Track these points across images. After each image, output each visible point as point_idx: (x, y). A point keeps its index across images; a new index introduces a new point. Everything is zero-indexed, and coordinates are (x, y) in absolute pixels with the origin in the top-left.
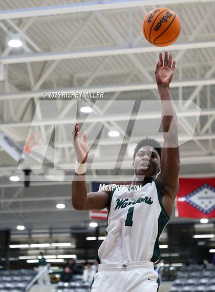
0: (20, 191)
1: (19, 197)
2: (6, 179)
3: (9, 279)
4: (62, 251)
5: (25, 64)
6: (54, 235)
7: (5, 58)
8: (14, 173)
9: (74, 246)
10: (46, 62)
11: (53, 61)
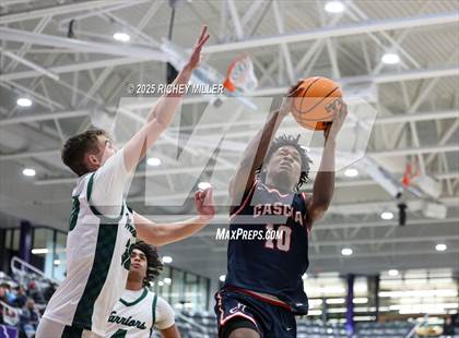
0: (392, 230)
1: (391, 237)
2: (377, 217)
3: (380, 332)
4: (441, 300)
5: (398, 83)
6: (432, 281)
7: (376, 76)
8: (385, 210)
9: (455, 293)
10: (422, 80)
11: (431, 79)
